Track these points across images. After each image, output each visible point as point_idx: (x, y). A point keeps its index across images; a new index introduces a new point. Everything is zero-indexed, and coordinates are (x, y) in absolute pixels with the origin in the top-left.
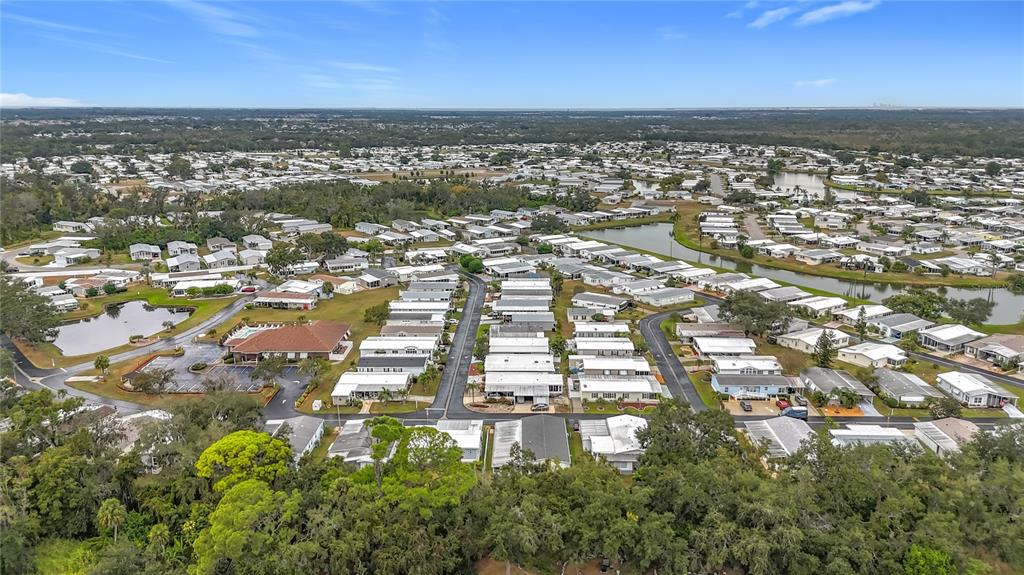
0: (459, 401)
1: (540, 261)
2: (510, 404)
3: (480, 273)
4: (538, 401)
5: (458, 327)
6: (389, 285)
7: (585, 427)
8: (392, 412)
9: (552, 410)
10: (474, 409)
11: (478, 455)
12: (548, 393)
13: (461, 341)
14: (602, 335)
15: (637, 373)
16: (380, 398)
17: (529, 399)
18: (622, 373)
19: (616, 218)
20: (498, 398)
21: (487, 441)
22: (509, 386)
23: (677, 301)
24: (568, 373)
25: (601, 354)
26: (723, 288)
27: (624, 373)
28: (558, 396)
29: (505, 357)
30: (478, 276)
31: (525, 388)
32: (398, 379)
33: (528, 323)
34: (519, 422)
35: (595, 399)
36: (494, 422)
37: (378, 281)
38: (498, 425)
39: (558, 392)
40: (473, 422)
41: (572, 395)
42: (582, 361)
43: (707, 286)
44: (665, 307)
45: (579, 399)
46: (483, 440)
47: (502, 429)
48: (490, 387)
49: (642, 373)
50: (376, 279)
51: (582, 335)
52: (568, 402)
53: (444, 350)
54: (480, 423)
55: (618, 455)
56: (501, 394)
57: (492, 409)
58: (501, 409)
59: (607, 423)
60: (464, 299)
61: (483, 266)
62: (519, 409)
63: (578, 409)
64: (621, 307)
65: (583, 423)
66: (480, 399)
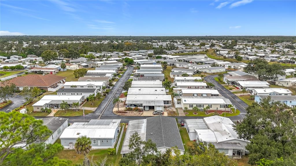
0: (111, 110)
1: (157, 61)
2: (140, 111)
3: (133, 64)
4: (157, 109)
5: (119, 80)
6: (93, 67)
7: (190, 124)
8: (67, 115)
9: (166, 114)
10: (119, 114)
11: (114, 143)
12: (163, 105)
13: (118, 85)
14: (188, 81)
15: (212, 95)
16: (62, 108)
17: (152, 108)
18: (204, 95)
19: (185, 52)
20: (133, 107)
21: (121, 133)
22: (140, 101)
23: (218, 71)
24: (174, 95)
25: (190, 87)
26: (237, 67)
27: (205, 95)
28: (169, 107)
29: (140, 88)
30: (131, 65)
31: (149, 102)
32: (77, 98)
33: (152, 77)
34: (145, 121)
35: (191, 108)
36: (128, 121)
37: (88, 65)
38: (131, 122)
39: (169, 105)
40: (114, 120)
41: (177, 106)
42: (181, 90)
43: (229, 66)
44: (214, 73)
45: (182, 108)
46: (119, 132)
47: (133, 125)
48: (129, 101)
49: (215, 95)
50: (87, 64)
51: (178, 81)
52: (175, 110)
53: (109, 88)
54: (119, 121)
55: (220, 143)
56: (135, 105)
57: (130, 114)
58: (135, 114)
59: (204, 121)
60: (124, 72)
61: (133, 62)
62: (145, 114)
63: (181, 114)
64: (194, 72)
65: (188, 121)
66: (122, 109)
